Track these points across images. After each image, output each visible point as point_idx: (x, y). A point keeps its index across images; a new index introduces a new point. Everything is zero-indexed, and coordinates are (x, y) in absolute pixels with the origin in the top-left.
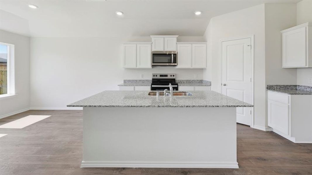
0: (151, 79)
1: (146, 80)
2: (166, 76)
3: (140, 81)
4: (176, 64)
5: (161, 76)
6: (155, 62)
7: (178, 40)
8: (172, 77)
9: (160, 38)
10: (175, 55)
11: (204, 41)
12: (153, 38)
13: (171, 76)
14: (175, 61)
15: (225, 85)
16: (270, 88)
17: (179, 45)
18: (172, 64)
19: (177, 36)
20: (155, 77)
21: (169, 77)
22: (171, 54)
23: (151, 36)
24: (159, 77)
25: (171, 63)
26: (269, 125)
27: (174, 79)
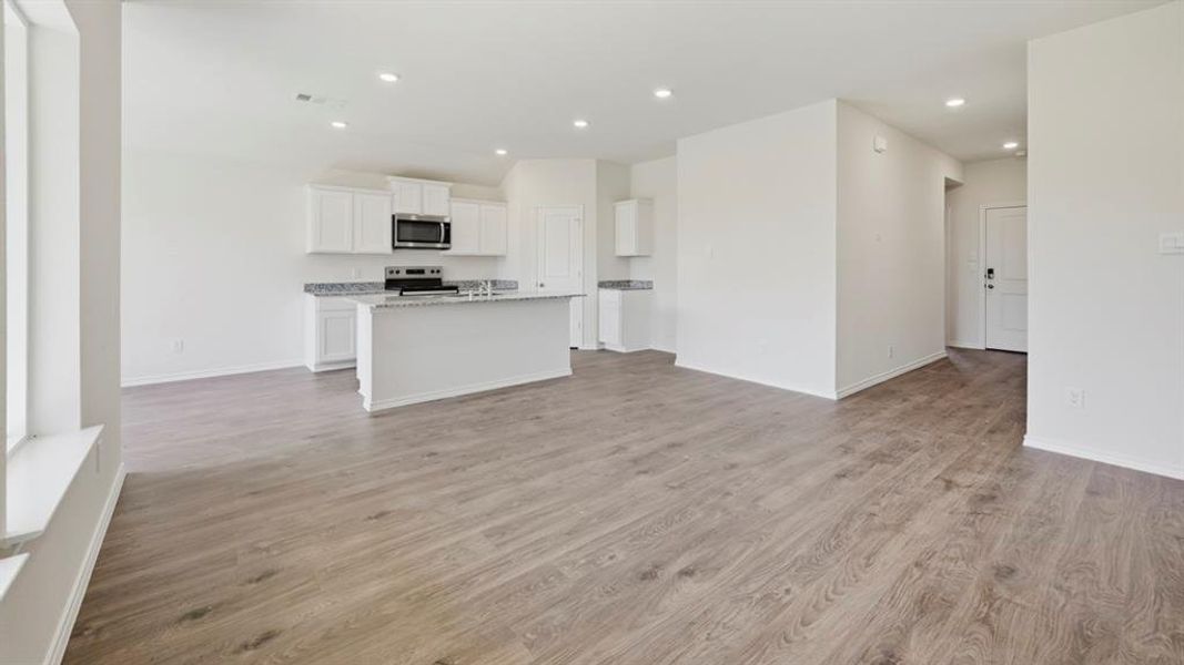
0: (384, 281)
1: (370, 284)
2: (422, 272)
3: (353, 285)
4: (447, 246)
5: (409, 272)
6: (401, 238)
7: (452, 194)
8: (435, 276)
9: (414, 185)
10: (448, 225)
11: (501, 199)
12: (395, 183)
13: (433, 272)
14: (447, 240)
15: (542, 285)
16: (602, 285)
17: (454, 205)
18: (439, 245)
19: (450, 184)
20: (395, 276)
21: (427, 275)
22: (439, 224)
23: (390, 178)
24: (403, 275)
25: (438, 242)
26: (601, 340)
27: (440, 280)
